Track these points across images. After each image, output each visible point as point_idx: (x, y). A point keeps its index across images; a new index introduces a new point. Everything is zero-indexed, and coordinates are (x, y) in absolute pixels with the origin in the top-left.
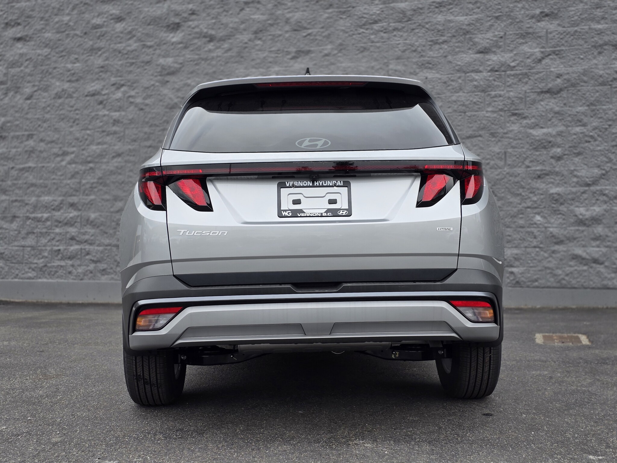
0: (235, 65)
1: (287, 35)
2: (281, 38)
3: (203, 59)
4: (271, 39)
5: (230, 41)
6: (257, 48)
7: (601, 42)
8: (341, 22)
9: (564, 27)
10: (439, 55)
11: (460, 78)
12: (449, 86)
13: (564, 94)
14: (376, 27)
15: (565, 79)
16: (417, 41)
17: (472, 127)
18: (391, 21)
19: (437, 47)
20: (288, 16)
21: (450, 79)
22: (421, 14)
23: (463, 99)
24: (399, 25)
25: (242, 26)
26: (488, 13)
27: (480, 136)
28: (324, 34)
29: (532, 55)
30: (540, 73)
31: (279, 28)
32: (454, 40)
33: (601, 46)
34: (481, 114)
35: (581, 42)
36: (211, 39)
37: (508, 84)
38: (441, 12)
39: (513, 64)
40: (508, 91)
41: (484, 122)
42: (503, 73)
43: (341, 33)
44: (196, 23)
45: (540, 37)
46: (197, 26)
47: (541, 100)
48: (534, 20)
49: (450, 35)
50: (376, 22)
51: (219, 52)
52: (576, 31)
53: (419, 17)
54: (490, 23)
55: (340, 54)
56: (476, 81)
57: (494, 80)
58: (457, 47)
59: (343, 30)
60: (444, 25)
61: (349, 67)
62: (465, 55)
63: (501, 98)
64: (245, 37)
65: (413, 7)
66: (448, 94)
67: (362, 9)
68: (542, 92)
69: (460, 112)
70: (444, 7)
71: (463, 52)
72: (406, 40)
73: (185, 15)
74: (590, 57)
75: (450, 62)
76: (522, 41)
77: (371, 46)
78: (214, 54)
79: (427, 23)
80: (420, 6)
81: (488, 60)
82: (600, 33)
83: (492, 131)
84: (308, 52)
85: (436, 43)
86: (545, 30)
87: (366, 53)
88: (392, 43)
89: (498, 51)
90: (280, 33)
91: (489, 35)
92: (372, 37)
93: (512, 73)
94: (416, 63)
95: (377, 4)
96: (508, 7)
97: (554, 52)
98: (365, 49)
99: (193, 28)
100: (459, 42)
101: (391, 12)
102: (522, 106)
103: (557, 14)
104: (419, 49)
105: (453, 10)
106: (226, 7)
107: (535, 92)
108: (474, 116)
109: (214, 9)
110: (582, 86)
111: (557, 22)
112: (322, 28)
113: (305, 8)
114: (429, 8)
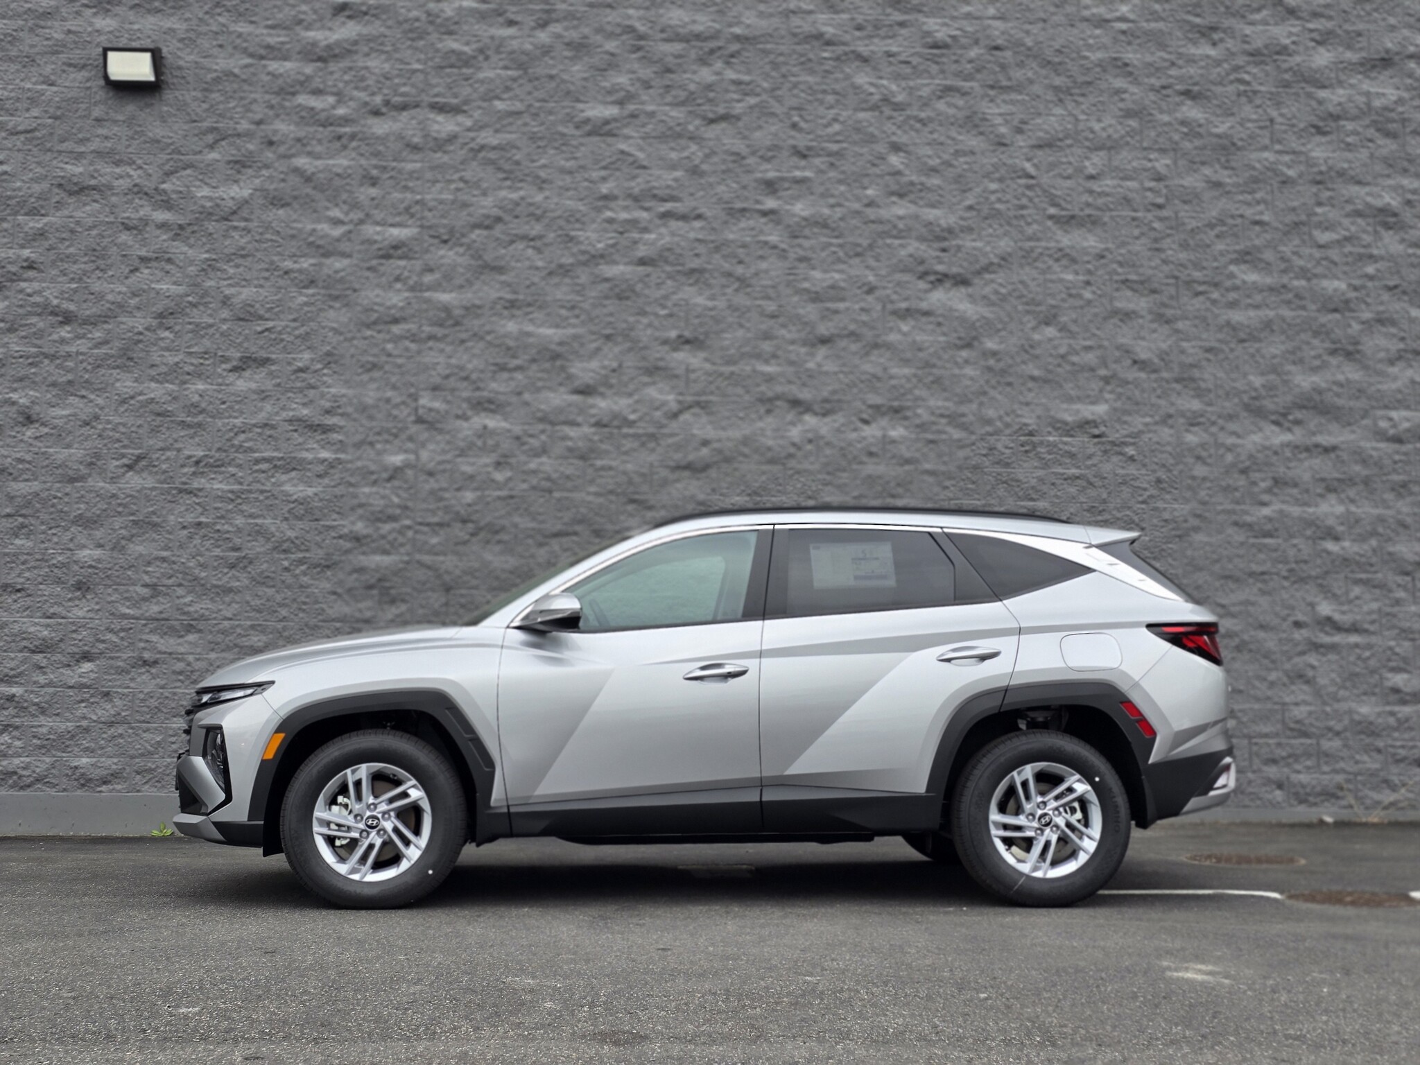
0: (115, 372)
1: (225, 327)
2: (211, 331)
3: (46, 356)
4: (192, 331)
5: (106, 326)
6: (162, 344)
7: (770, 394)
8: (331, 314)
9: (714, 364)
10: (508, 390)
11: (543, 432)
12: (524, 444)
13: (713, 473)
14: (396, 329)
15: (715, 450)
16: (470, 361)
17: (561, 518)
18: (424, 321)
19: (505, 375)
20: (227, 292)
21: (525, 431)
22: (478, 316)
23: (547, 468)
24: (439, 332)
25: (133, 302)
26: (594, 328)
27: (576, 534)
28: (297, 332)
29: (664, 404)
30: (676, 435)
31: (209, 312)
32: (534, 367)
33: (770, 400)
34: (577, 496)
35: (740, 391)
36: (67, 318)
37: (624, 449)
38: (513, 316)
39: (632, 417)
40: (624, 462)
41: (583, 510)
42: (615, 431)
43: (330, 334)
44: (36, 285)
45: (676, 376)
46: (39, 293)
47: (677, 481)
48: (666, 348)
49: (526, 357)
50: (396, 321)
51: (82, 346)
52: (732, 373)
53: (476, 322)
54: (594, 345)
55: (325, 371)
56: (571, 439)
57: (601, 441)
58: (540, 379)
59: (333, 329)
60: (517, 339)
61: (344, 396)
62: (552, 395)
63: (611, 473)
64: (139, 322)
65: (464, 303)
66: (523, 458)
67: (371, 294)
68: (678, 468)
69: (543, 490)
70: (519, 308)
71: (550, 389)
72: (450, 357)
73: (13, 269)
74: (753, 416)
75: (527, 404)
76: (646, 379)
77: (387, 362)
78: (74, 349)
79: (489, 333)
80: (477, 302)
81: (592, 406)
82: (769, 379)
83: (596, 527)
84: (265, 362)
85: (503, 368)
86: (683, 367)
87: (376, 374)
88: (427, 360)
89: (609, 392)
90: (211, 321)
91: (594, 364)
92: (389, 346)
93: (631, 431)
94: (468, 400)
95: (399, 290)
96: (625, 321)
97: (698, 404)
98: (374, 366)
99: (29, 295)
100: (543, 371)
101: (424, 306)
102: (645, 488)
103: (702, 342)
104: (474, 376)
105: (535, 315)
106: (100, 262)
107: (667, 467)
108: (567, 498)
109: (75, 263)
110: (741, 462)
111: (702, 355)
112: (295, 320)
113: (262, 282)
114: (492, 308)
